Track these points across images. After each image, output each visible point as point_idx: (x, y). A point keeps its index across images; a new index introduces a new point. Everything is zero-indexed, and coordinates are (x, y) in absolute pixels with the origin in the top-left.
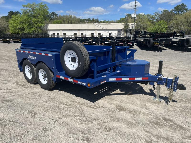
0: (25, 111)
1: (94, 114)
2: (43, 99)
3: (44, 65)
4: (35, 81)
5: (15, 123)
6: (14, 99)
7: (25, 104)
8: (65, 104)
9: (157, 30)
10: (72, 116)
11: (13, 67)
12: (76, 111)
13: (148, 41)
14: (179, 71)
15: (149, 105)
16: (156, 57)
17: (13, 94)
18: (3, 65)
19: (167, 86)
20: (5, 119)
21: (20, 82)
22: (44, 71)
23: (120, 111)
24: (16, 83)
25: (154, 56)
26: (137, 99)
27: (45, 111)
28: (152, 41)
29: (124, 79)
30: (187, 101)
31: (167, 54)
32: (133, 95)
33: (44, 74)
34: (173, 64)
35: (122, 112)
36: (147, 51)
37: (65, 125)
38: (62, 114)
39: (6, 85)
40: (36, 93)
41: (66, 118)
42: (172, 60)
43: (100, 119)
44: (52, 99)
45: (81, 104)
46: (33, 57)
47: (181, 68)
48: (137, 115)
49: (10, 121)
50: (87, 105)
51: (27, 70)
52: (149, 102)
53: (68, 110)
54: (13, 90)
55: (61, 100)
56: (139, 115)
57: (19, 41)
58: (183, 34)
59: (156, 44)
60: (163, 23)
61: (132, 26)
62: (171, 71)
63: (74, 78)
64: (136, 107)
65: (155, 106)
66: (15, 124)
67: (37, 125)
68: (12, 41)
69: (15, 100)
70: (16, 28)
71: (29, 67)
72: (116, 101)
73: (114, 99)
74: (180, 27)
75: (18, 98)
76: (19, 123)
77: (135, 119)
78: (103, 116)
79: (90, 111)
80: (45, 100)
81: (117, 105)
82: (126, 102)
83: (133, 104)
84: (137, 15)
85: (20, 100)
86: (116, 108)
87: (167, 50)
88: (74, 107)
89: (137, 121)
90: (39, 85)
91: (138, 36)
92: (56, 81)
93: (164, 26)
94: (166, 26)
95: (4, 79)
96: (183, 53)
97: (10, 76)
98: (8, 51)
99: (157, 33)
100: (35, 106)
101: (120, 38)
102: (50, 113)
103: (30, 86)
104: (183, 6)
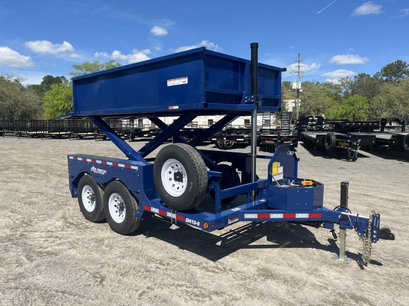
0: (83, 273)
1: (214, 283)
2: (117, 252)
3: (121, 186)
4: (101, 216)
5: (66, 295)
6: (61, 251)
7: (83, 261)
8: (158, 262)
9: (346, 114)
10: (173, 285)
11: (55, 188)
12: (180, 277)
13: (325, 139)
14: (391, 203)
15: (324, 270)
16: (343, 171)
17: (59, 242)
18: (36, 183)
19: (357, 231)
20: (49, 288)
21: (71, 217)
22: (120, 197)
23: (265, 279)
24: (62, 219)
25: (338, 168)
26: (300, 256)
27: (121, 275)
28: (333, 138)
29: (274, 216)
30: (400, 264)
31: (367, 166)
32: (291, 249)
33: (120, 203)
34: (378, 187)
35: (269, 281)
36: (324, 159)
37: (161, 302)
38: (153, 281)
39: (43, 223)
40: (102, 240)
41: (162, 289)
42: (377, 179)
43: (227, 294)
44: (133, 252)
45: (189, 264)
46: (100, 170)
47: (394, 195)
48: (299, 288)
49: (57, 291)
50: (201, 266)
51: (86, 194)
52: (325, 263)
53: (164, 274)
54: (59, 233)
55: (150, 255)
56: (304, 288)
57: (64, 134)
58: (403, 123)
59: (343, 145)
60: (360, 100)
61: (294, 105)
62: (372, 203)
63: (178, 211)
64: (297, 273)
65: (336, 271)
66: (66, 297)
67: (107, 299)
68: (49, 134)
69: (65, 253)
70: (58, 109)
71: (91, 189)
72: (257, 258)
73: (254, 256)
74: (396, 109)
75: (69, 249)
76: (75, 296)
77: (296, 295)
78: (232, 287)
79: (207, 278)
80: (121, 253)
81: (259, 267)
82: (278, 262)
83: (291, 266)
84: (302, 84)
85: (73, 252)
86: (257, 273)
87: (369, 157)
88: (176, 269)
89: (299, 300)
90: (107, 224)
91: (306, 127)
92: (141, 218)
93: (361, 107)
94: (366, 106)
95: (39, 211)
96: (401, 165)
97: (49, 206)
98: (41, 155)
99: (347, 121)
100: (102, 264)
101: (268, 130)
102: (131, 278)
103: (89, 226)
104: (400, 65)
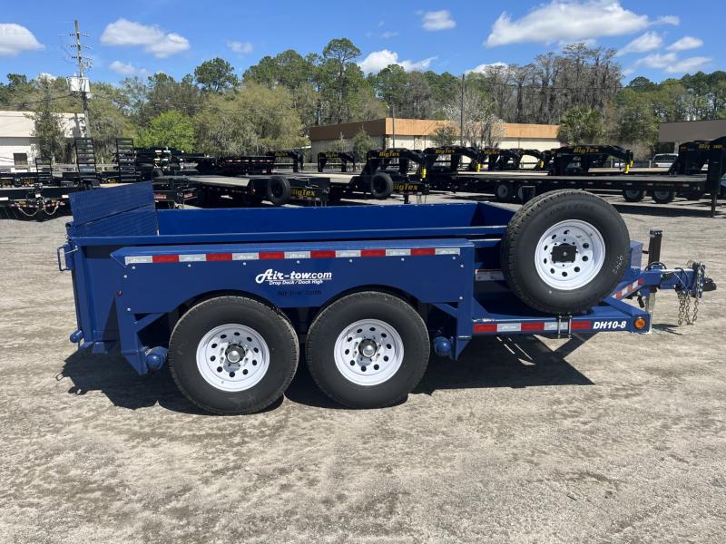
13: (268, 187)
28: (287, 184)
60: (178, 121)
61: (73, 124)
93: (183, 133)
104: (220, 65)
